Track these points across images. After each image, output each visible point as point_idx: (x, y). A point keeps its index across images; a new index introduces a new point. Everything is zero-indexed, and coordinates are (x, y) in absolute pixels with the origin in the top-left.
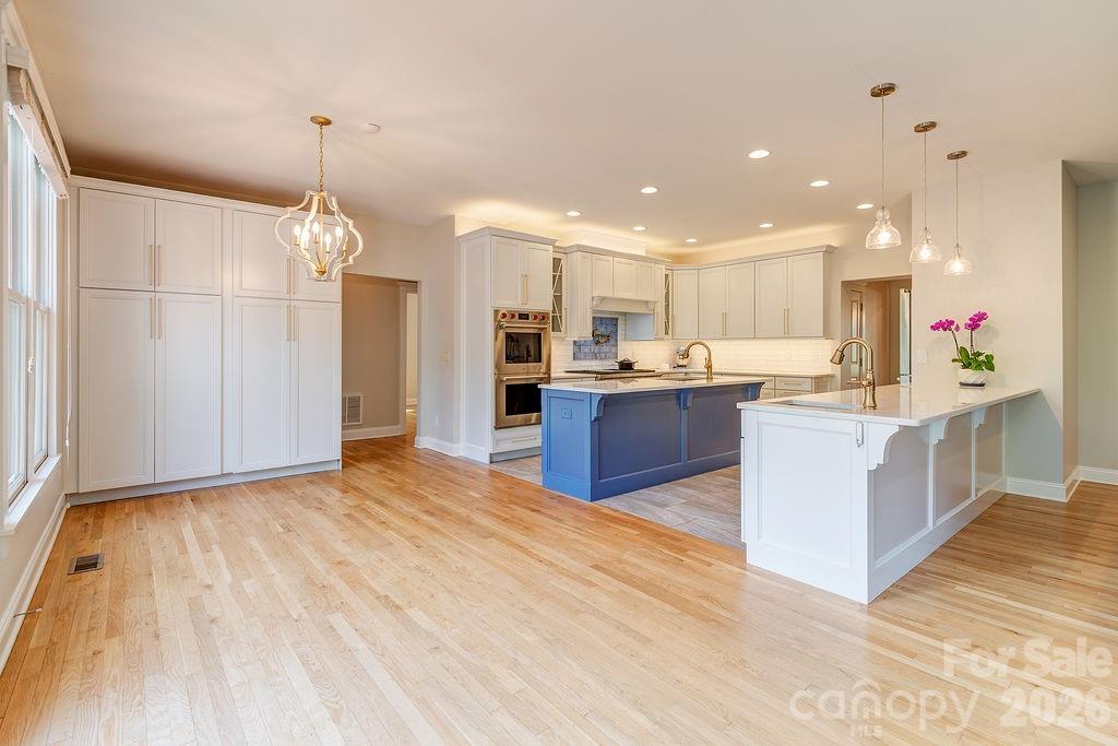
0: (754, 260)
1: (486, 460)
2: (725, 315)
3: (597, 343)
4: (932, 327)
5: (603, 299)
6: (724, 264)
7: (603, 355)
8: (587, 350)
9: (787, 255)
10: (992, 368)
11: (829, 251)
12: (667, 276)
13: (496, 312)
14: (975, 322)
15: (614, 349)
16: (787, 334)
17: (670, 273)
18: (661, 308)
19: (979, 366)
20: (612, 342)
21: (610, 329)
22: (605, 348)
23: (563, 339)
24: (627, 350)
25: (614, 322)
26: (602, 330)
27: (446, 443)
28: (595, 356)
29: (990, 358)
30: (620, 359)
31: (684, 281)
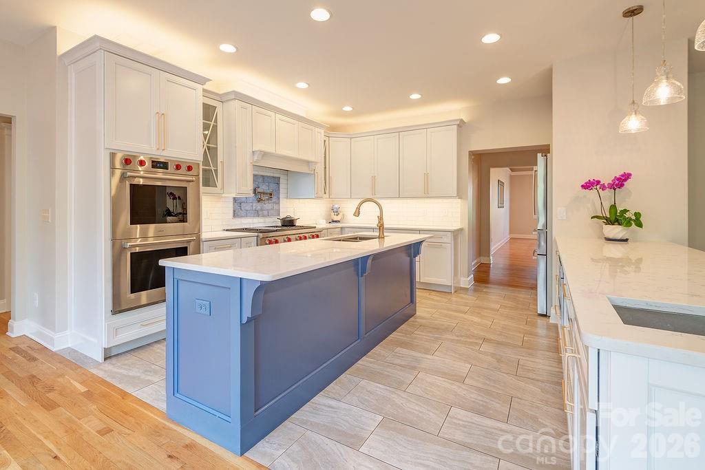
0: (399, 131)
1: (99, 357)
2: (374, 178)
3: (259, 200)
4: (582, 186)
5: (265, 155)
6: (373, 134)
7: (266, 213)
8: (248, 208)
9: (426, 127)
10: (640, 225)
11: (461, 125)
12: (325, 141)
13: (113, 156)
14: (620, 182)
15: (276, 207)
16: (427, 194)
17: (327, 139)
18: (320, 169)
19: (628, 223)
20: (274, 199)
21: (273, 186)
22: (268, 206)
23: (219, 196)
24: (290, 207)
25: (277, 181)
26: (263, 188)
27: (47, 332)
28: (257, 214)
29: (638, 215)
30: (283, 216)
31: (339, 147)
